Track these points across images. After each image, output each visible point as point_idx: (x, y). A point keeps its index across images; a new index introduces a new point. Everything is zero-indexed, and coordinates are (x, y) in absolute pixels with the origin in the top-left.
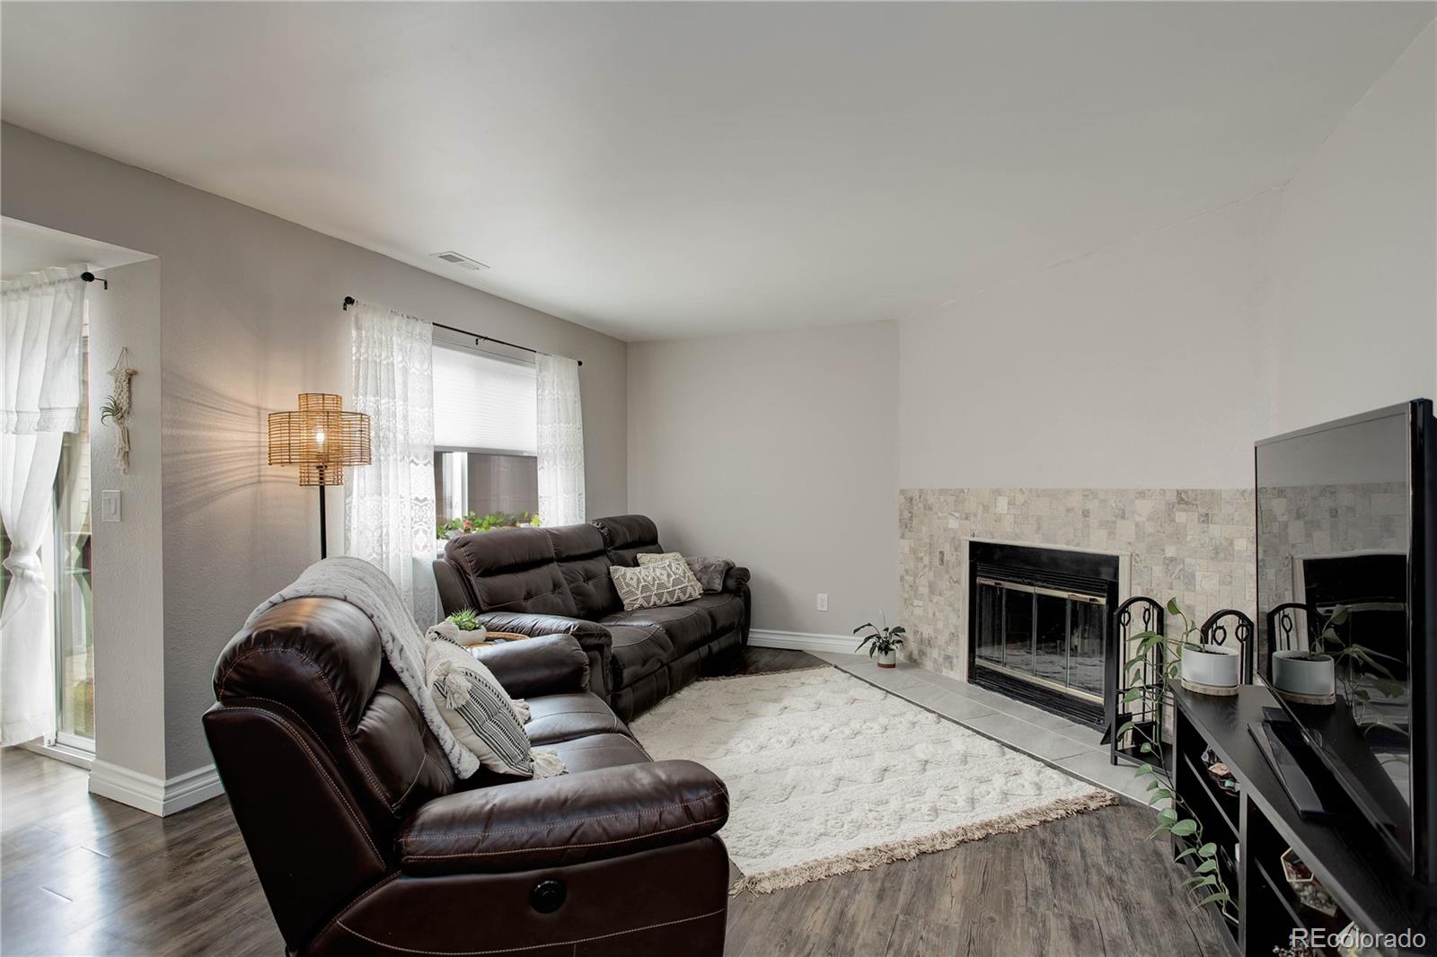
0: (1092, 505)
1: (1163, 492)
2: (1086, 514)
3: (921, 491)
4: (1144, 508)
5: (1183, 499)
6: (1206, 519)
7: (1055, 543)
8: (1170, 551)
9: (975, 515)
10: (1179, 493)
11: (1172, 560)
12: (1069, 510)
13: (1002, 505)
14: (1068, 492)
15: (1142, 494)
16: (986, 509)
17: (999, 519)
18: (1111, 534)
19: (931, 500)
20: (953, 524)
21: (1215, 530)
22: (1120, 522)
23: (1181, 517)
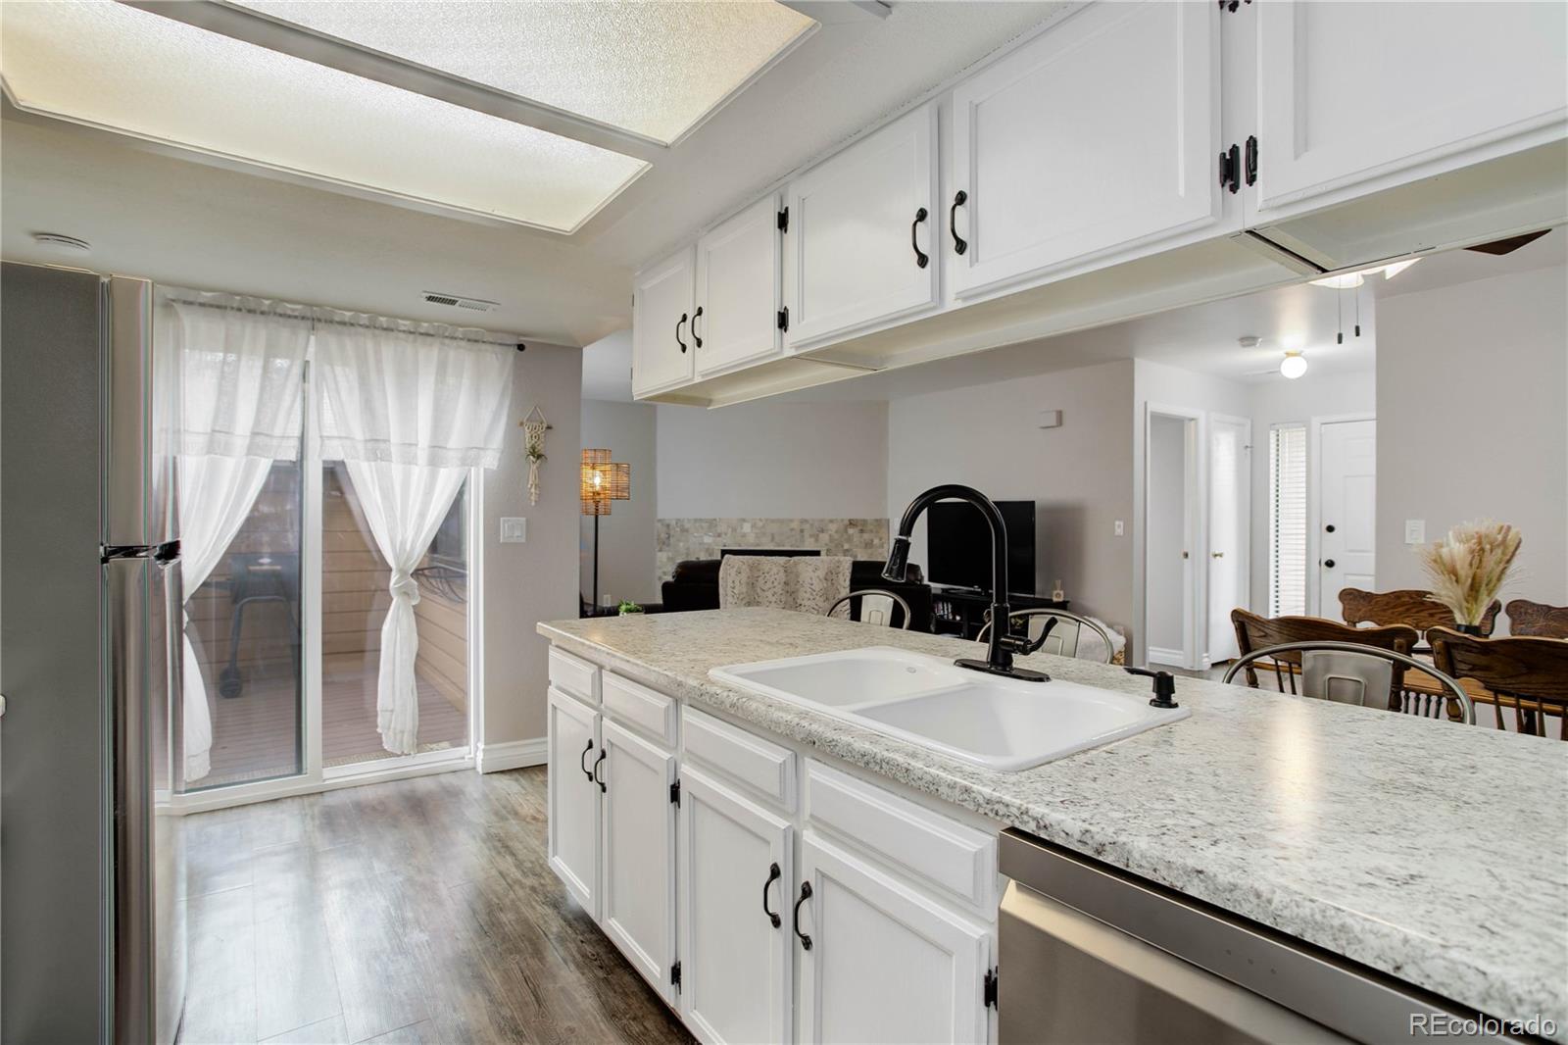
0: (806, 526)
1: (842, 520)
2: (802, 531)
3: (678, 520)
4: (833, 527)
5: (852, 523)
6: (862, 531)
7: (783, 546)
8: (846, 546)
9: (726, 534)
10: (850, 520)
11: (847, 550)
12: (792, 530)
13: (747, 528)
14: (792, 521)
15: (831, 521)
16: (734, 530)
17: (744, 536)
18: (817, 540)
19: (687, 526)
20: (707, 540)
21: (866, 536)
22: (821, 535)
23: (851, 531)
